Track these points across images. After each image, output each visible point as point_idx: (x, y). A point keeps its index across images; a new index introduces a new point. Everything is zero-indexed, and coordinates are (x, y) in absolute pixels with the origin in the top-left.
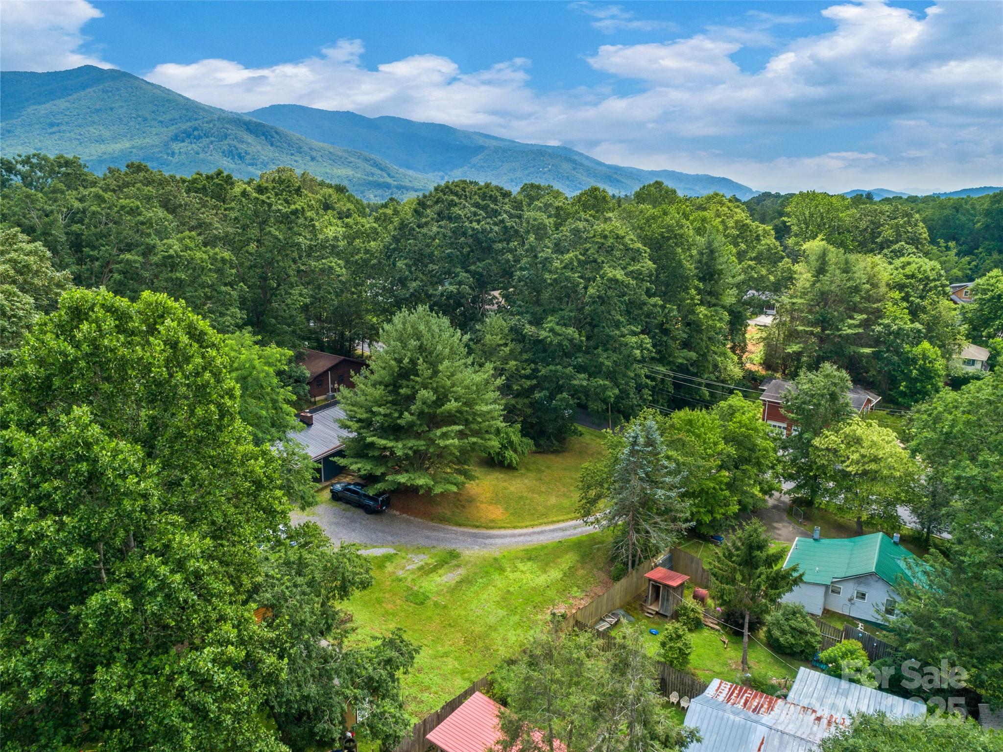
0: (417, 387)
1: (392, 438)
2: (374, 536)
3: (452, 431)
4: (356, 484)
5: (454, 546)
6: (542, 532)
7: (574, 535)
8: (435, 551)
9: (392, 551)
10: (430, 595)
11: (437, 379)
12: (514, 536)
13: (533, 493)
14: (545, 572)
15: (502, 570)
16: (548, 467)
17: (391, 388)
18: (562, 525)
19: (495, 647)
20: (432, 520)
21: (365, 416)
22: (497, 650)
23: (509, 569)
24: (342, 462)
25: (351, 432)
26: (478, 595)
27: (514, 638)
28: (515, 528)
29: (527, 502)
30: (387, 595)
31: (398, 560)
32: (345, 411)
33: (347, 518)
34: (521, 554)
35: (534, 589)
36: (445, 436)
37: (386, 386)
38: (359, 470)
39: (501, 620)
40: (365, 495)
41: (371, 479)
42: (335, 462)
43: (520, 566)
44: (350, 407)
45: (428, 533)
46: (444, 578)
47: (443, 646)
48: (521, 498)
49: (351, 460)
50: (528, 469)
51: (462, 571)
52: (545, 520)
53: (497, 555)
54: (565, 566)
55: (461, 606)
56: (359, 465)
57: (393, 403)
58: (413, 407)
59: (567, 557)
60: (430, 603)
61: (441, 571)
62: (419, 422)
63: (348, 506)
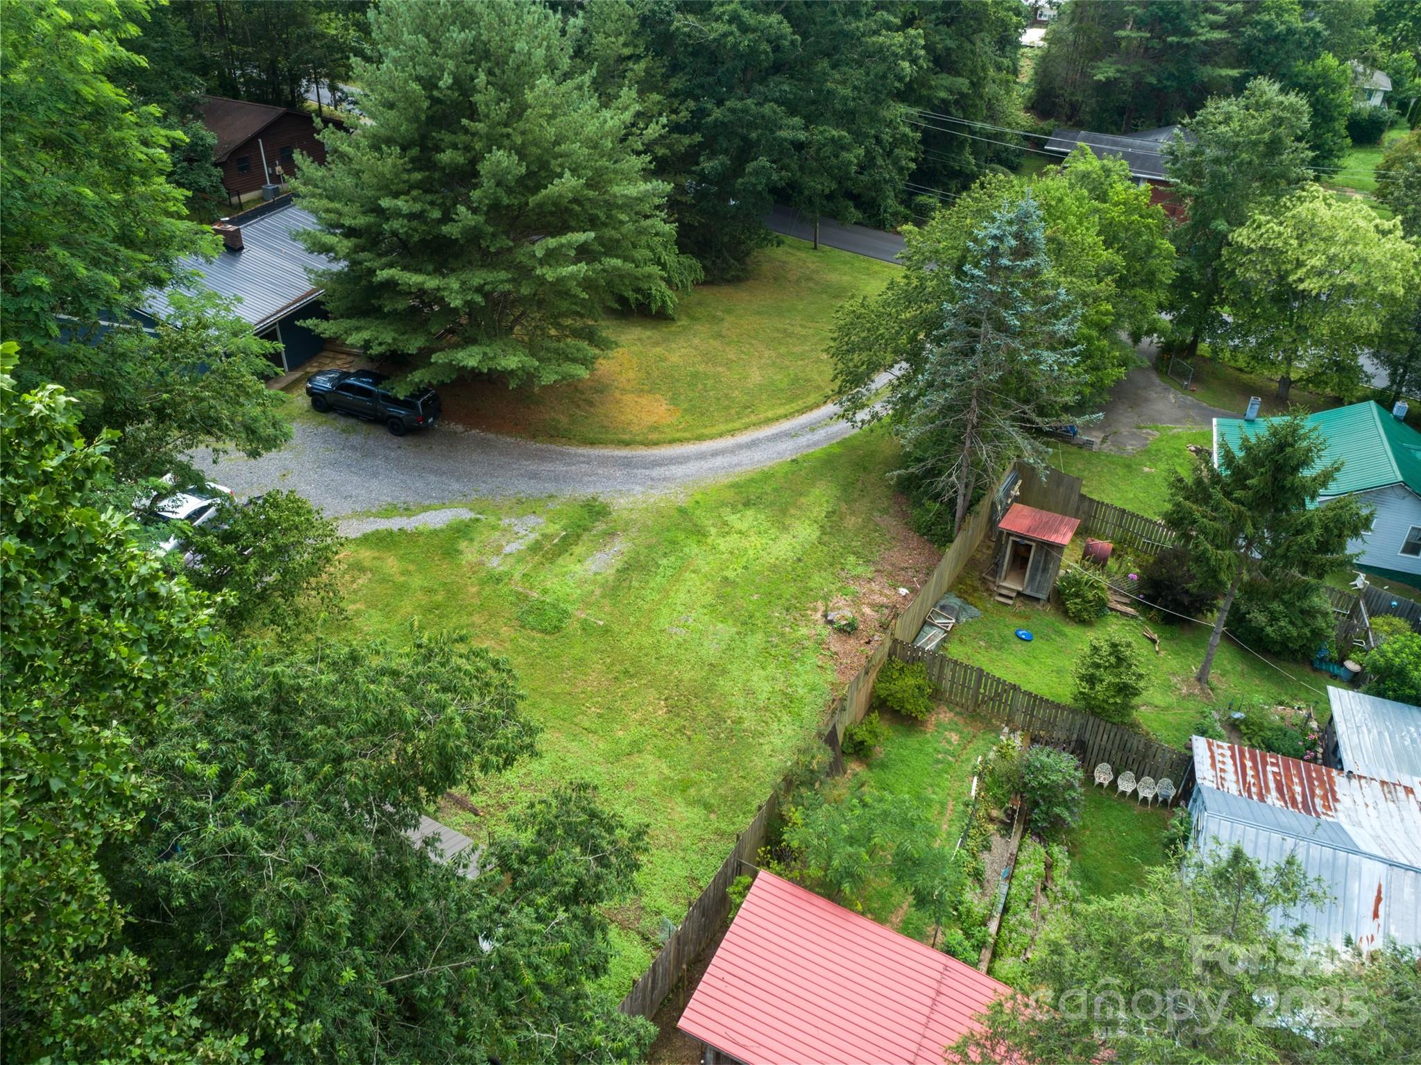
0: (478, 146)
1: (430, 268)
2: (420, 484)
3: (570, 245)
4: (360, 374)
5: (590, 491)
6: (753, 444)
7: (815, 444)
8: (555, 506)
9: (466, 515)
10: (570, 608)
11: (521, 125)
12: (702, 456)
13: (715, 365)
14: (785, 528)
15: (699, 533)
16: (729, 311)
17: (415, 152)
18: (785, 425)
19: (733, 713)
20: (534, 437)
21: (362, 221)
22: (739, 721)
23: (713, 531)
24: (326, 328)
25: (336, 259)
26: (667, 597)
27: (767, 687)
28: (700, 438)
29: (710, 383)
30: (476, 619)
31: (483, 535)
32: (314, 212)
33: (354, 448)
34: (729, 495)
35: (774, 568)
36: (552, 257)
37: (404, 149)
38: (367, 345)
39: (729, 648)
40: (386, 397)
41: (396, 362)
42: (308, 330)
43: (733, 519)
44: (325, 203)
45: (533, 467)
46: (589, 564)
47: (625, 728)
48: (695, 375)
49: (346, 323)
50: (693, 318)
51: (621, 545)
52: (753, 418)
53: (682, 500)
54: (819, 512)
55: (638, 624)
56: (366, 335)
57: (426, 187)
58: (475, 194)
59: (817, 491)
60: (571, 626)
61: (578, 550)
62: (491, 229)
63: (351, 421)
